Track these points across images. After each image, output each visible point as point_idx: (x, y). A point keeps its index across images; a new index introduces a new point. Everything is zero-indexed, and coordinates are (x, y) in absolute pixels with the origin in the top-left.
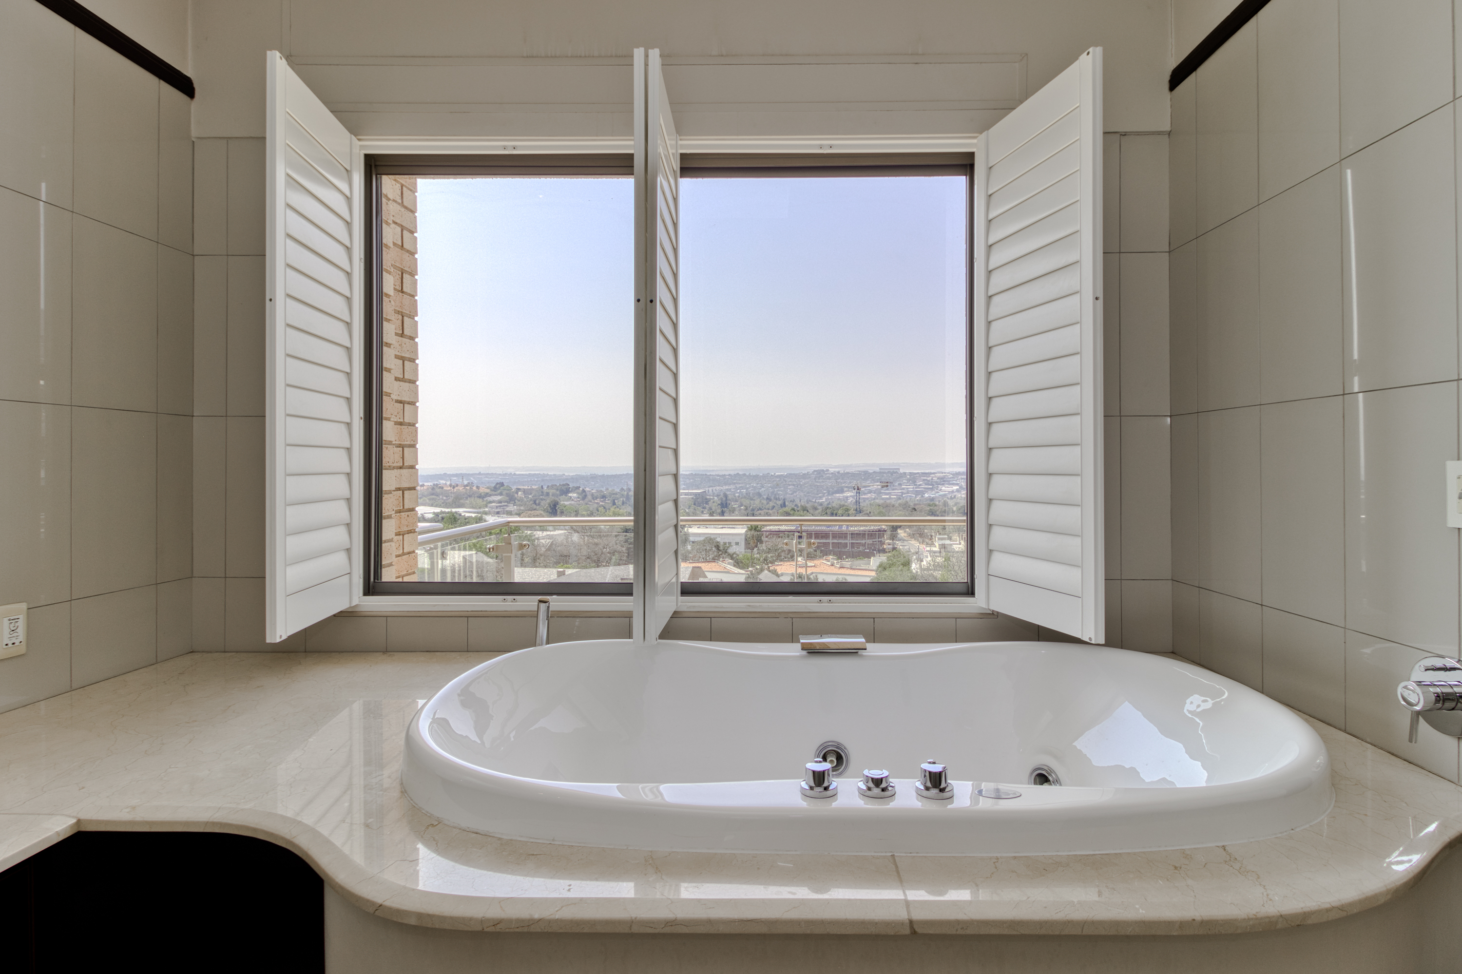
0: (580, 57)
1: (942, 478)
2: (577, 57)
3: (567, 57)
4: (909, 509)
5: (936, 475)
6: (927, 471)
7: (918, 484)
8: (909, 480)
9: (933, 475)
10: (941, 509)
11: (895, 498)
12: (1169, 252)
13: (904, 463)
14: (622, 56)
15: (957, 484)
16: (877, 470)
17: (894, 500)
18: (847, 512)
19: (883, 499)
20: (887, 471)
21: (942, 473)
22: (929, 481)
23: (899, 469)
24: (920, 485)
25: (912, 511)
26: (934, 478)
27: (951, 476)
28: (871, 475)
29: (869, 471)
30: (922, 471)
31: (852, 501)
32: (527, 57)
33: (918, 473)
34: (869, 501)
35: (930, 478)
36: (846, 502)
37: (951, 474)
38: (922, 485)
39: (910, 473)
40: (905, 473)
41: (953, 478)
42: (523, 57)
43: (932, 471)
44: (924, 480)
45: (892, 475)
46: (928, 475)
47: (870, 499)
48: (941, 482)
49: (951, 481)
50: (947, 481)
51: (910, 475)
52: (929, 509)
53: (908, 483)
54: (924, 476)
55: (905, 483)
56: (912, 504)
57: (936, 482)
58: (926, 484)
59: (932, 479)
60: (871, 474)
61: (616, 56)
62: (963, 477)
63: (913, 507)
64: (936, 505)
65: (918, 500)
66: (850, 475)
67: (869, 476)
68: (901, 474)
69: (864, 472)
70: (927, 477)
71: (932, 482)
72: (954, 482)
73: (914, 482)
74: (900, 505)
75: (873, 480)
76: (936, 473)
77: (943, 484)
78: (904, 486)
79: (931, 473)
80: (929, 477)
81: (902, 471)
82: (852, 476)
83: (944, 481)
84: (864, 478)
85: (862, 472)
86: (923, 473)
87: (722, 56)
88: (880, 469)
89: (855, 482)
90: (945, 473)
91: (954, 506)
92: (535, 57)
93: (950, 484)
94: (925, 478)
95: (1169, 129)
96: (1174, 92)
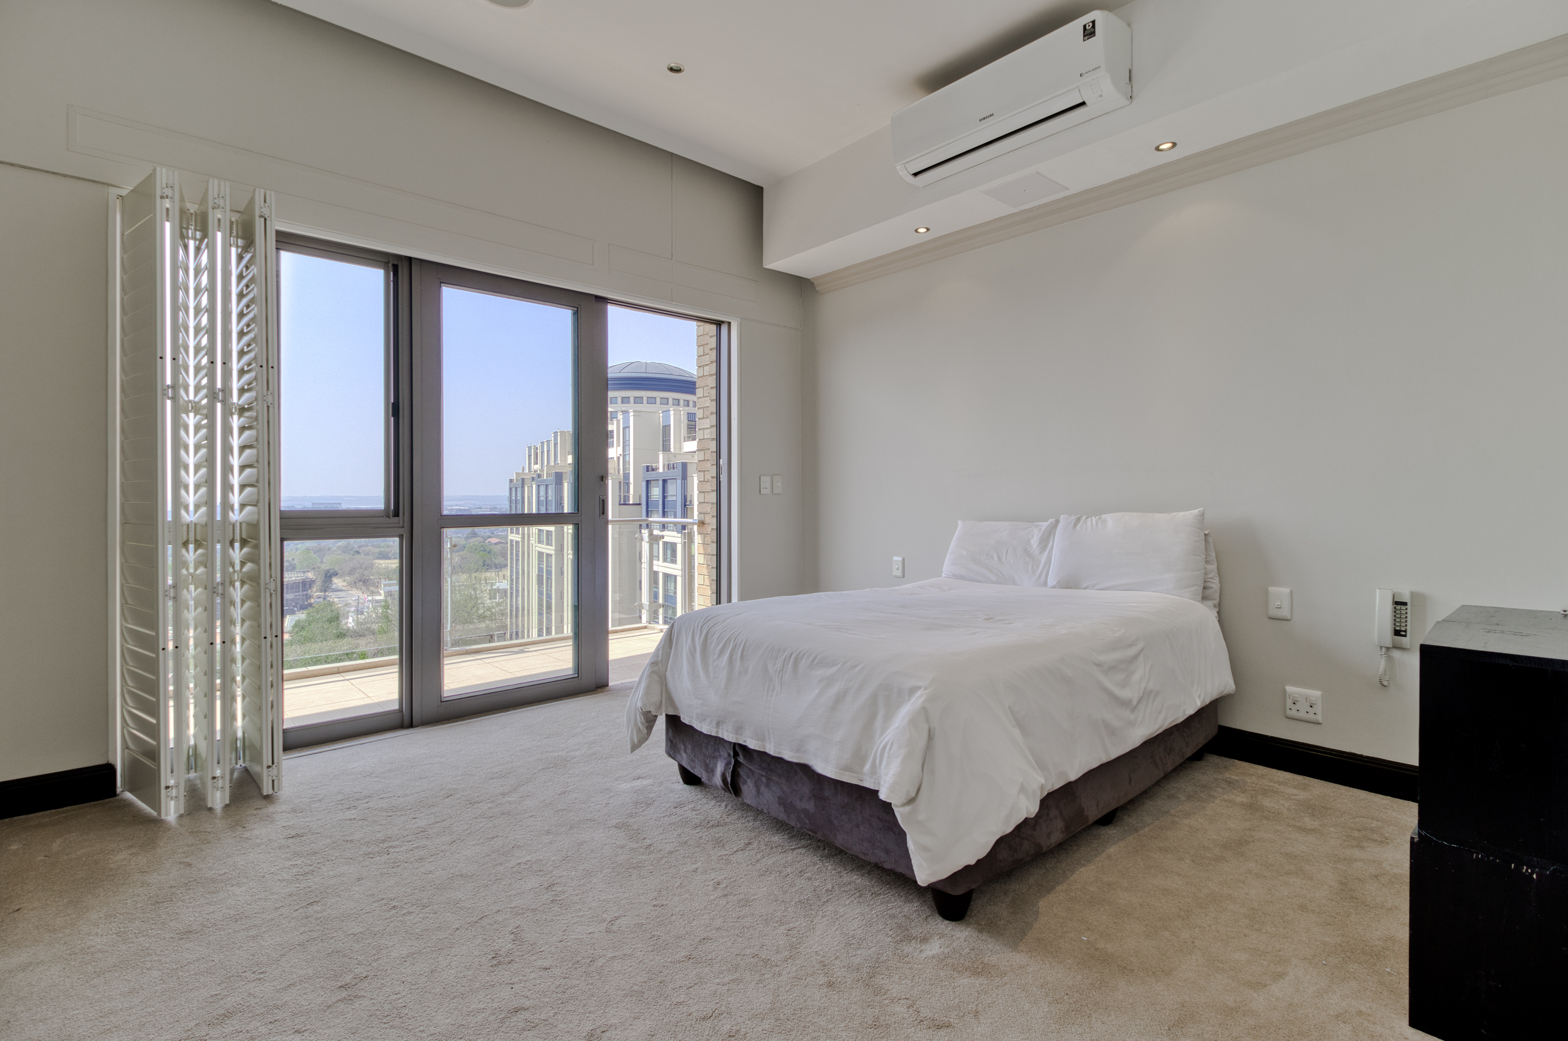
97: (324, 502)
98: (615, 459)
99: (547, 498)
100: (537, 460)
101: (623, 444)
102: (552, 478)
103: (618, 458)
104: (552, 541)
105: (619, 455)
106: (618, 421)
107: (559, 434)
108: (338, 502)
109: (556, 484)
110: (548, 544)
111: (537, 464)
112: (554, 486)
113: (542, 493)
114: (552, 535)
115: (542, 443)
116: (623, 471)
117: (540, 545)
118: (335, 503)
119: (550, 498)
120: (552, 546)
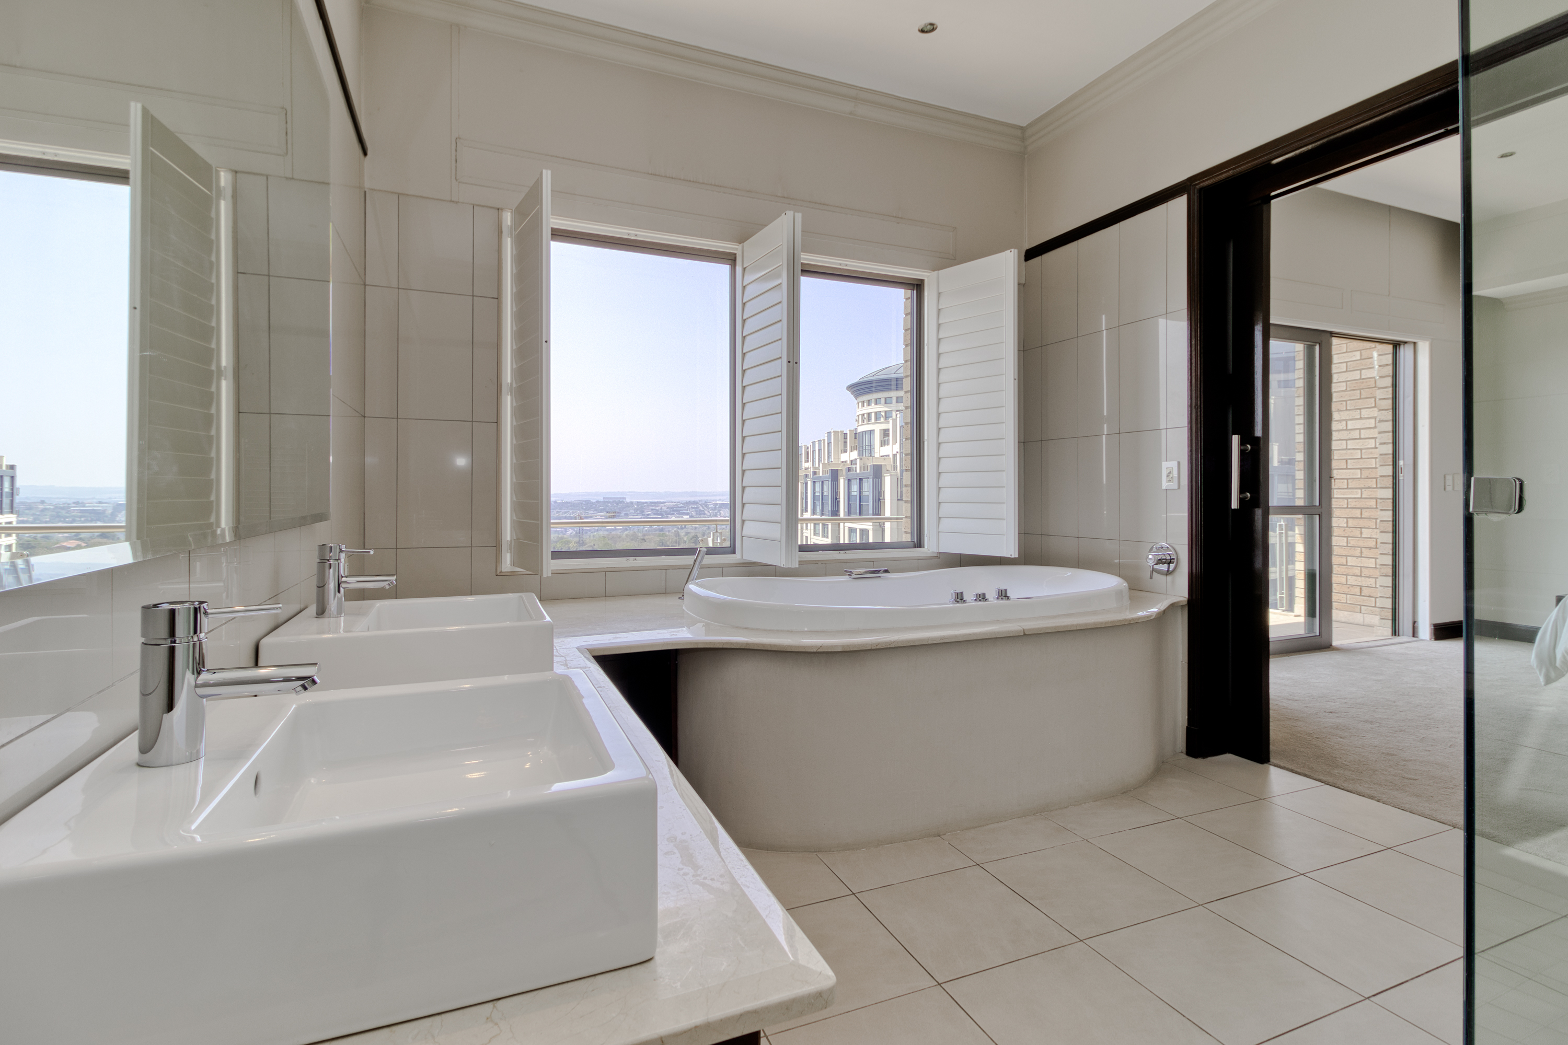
0: (690, 181)
1: (671, 508)
2: (687, 181)
3: (681, 179)
4: (638, 540)
5: (666, 504)
6: (656, 501)
7: (647, 513)
8: (636, 510)
9: (663, 505)
10: (672, 539)
11: (621, 529)
12: (1024, 351)
13: (629, 492)
14: (719, 186)
15: (687, 514)
16: (601, 499)
17: (620, 531)
18: (567, 545)
19: (607, 530)
20: (611, 500)
21: (672, 502)
22: (658, 510)
23: (625, 498)
24: (648, 515)
25: (641, 542)
26: (663, 508)
27: (682, 505)
28: (594, 505)
29: (592, 500)
30: (650, 501)
31: (571, 533)
32: (651, 174)
33: (646, 503)
34: (592, 532)
35: (659, 508)
36: (564, 534)
37: (682, 503)
38: (651, 515)
39: (638, 502)
40: (632, 503)
41: (683, 507)
42: (648, 174)
43: (662, 501)
44: (652, 510)
45: (617, 504)
46: (657, 505)
47: (592, 531)
48: (671, 511)
49: (681, 510)
50: (677, 511)
51: (637, 505)
52: (658, 539)
53: (635, 512)
54: (653, 506)
55: (632, 513)
56: (640, 535)
57: (666, 512)
58: (654, 514)
59: (661, 509)
60: (593, 503)
61: (715, 185)
62: (693, 506)
63: (642, 538)
64: (666, 536)
65: (646, 530)
66: (569, 504)
67: (591, 506)
68: (628, 503)
69: (585, 501)
70: (656, 506)
71: (661, 512)
72: (685, 511)
73: (642, 512)
74: (627, 535)
75: (596, 510)
76: (666, 502)
77: (673, 514)
78: (631, 516)
79: (660, 503)
80: (658, 506)
81: (628, 500)
82: (571, 506)
83: (673, 511)
84: (586, 508)
85: (583, 501)
86: (651, 503)
87: (785, 197)
88: (604, 498)
89: (579, 512)
90: (675, 502)
91: (685, 536)
92: (657, 175)
93: (679, 514)
94: (653, 508)
95: (1024, 282)
96: (1027, 262)
97: (613, 497)
98: (891, 456)
99: (822, 493)
100: (808, 458)
101: (900, 442)
102: (828, 475)
103: (895, 456)
104: (828, 534)
105: (895, 453)
106: (895, 421)
107: (833, 434)
108: (622, 497)
109: (832, 481)
110: (823, 536)
111: (808, 461)
112: (830, 483)
113: (818, 489)
114: (828, 528)
115: (814, 443)
116: (900, 468)
117: (815, 537)
118: (621, 498)
119: (825, 494)
120: (828, 537)
